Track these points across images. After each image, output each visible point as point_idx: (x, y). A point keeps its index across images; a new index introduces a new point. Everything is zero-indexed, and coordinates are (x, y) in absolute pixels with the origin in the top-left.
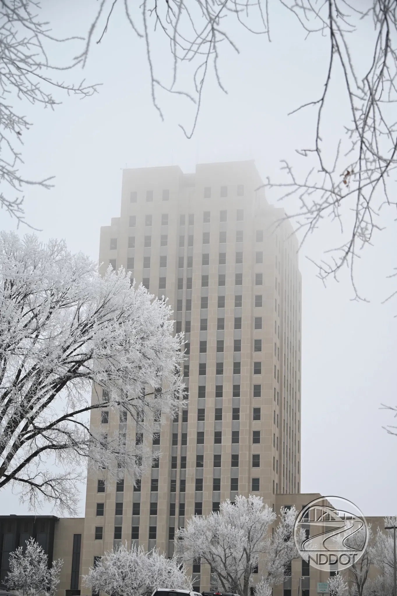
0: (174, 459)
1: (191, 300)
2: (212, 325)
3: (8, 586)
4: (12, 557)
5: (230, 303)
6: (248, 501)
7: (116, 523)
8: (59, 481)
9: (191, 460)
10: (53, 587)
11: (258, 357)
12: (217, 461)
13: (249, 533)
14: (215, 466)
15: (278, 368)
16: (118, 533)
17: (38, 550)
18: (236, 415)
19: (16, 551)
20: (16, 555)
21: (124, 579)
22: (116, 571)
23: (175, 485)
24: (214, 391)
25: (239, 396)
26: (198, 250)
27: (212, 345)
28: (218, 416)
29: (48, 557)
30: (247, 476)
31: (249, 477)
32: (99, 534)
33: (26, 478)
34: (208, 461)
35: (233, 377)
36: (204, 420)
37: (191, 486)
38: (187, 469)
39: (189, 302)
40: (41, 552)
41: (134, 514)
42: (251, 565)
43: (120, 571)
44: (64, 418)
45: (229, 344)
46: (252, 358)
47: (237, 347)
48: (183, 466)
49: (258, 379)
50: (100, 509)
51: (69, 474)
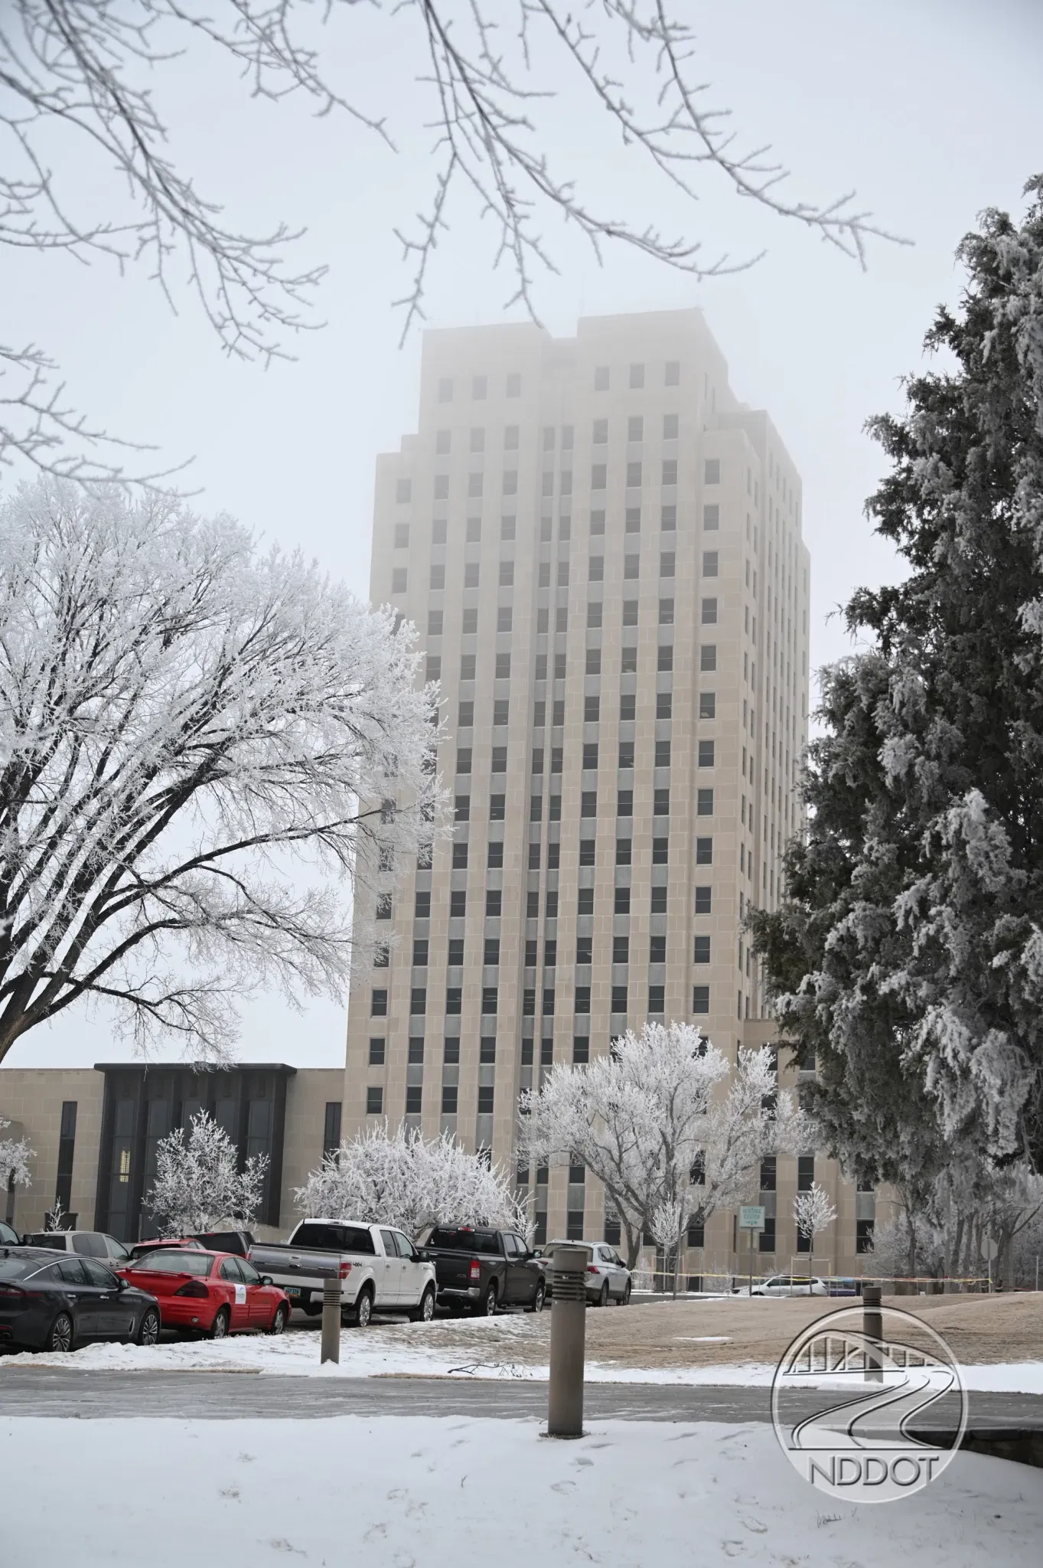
0: (531, 946)
1: (566, 610)
2: (611, 662)
3: (156, 1208)
4: (163, 1149)
5: (648, 615)
6: (669, 1035)
7: (409, 1080)
8: (198, 994)
9: (566, 948)
10: (248, 1212)
11: (708, 729)
12: (620, 950)
13: (672, 1102)
14: (615, 961)
15: (751, 752)
16: (414, 1100)
17: (217, 1136)
18: (660, 852)
19: (168, 1136)
20: (171, 1145)
21: (379, 1198)
22: (361, 1180)
23: (534, 1000)
24: (615, 801)
25: (667, 813)
26: (582, 501)
27: (610, 706)
28: (624, 855)
29: (237, 1150)
30: (683, 981)
31: (687, 985)
32: (375, 1103)
33: (123, 989)
34: (601, 951)
35: (655, 772)
36: (592, 863)
37: (565, 1003)
38: (557, 967)
39: (562, 614)
40: (222, 1139)
41: (447, 1060)
42: (674, 1168)
43: (370, 1180)
44: (193, 864)
45: (646, 703)
46: (693, 732)
47: (664, 710)
48: (550, 960)
49: (706, 777)
50: (377, 1052)
51: (218, 979)
